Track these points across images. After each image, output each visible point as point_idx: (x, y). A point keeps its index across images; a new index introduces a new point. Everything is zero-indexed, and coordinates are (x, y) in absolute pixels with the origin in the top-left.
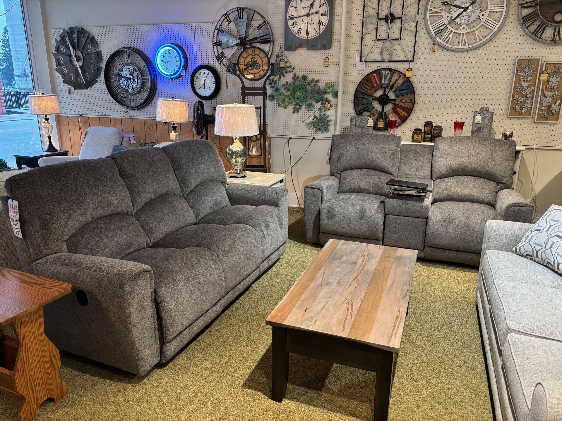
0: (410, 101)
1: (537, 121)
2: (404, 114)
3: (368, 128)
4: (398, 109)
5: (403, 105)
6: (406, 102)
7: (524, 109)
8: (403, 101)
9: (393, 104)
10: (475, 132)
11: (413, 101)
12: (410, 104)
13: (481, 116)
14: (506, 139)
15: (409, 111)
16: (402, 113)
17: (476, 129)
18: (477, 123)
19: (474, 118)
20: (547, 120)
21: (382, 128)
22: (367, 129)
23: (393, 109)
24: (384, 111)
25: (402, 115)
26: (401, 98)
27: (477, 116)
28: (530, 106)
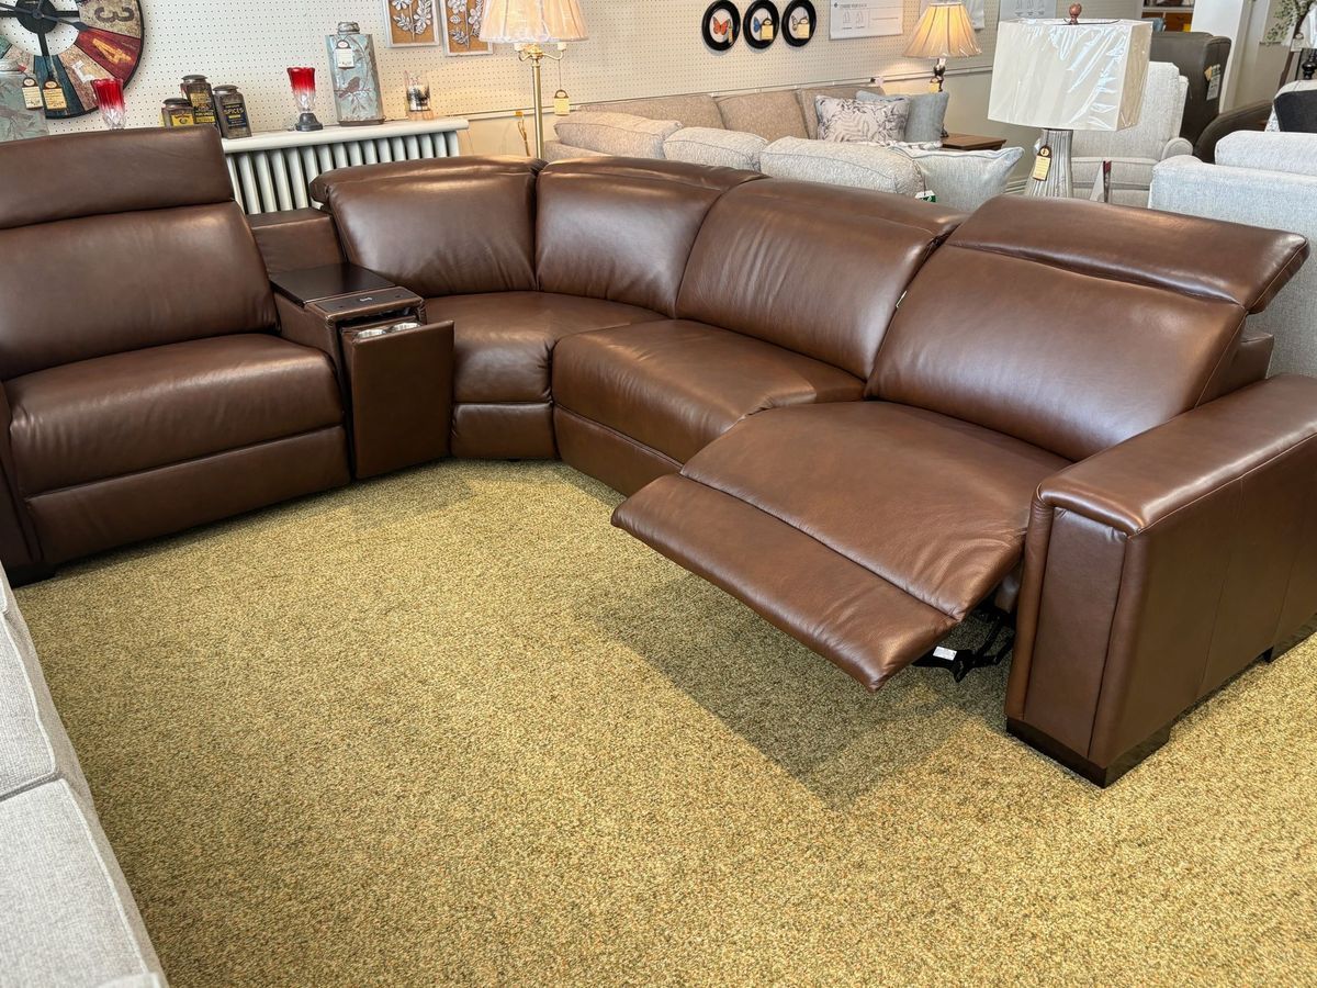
0: (127, 14)
1: (452, 54)
2: (119, 56)
3: (29, 113)
4: (96, 42)
5: (107, 26)
6: (115, 16)
7: (419, 24)
8: (105, 14)
9: (76, 25)
10: (346, 92)
11: (137, 14)
12: (129, 23)
13: (349, 47)
14: (421, 105)
15: (136, 46)
16: (113, 55)
17: (346, 85)
18: (345, 68)
19: (331, 54)
20: (469, 49)
21: (61, 110)
22: (29, 118)
23: (78, 43)
24: (51, 52)
25: (116, 60)
26: (96, 7)
27: (338, 47)
28: (429, 16)
